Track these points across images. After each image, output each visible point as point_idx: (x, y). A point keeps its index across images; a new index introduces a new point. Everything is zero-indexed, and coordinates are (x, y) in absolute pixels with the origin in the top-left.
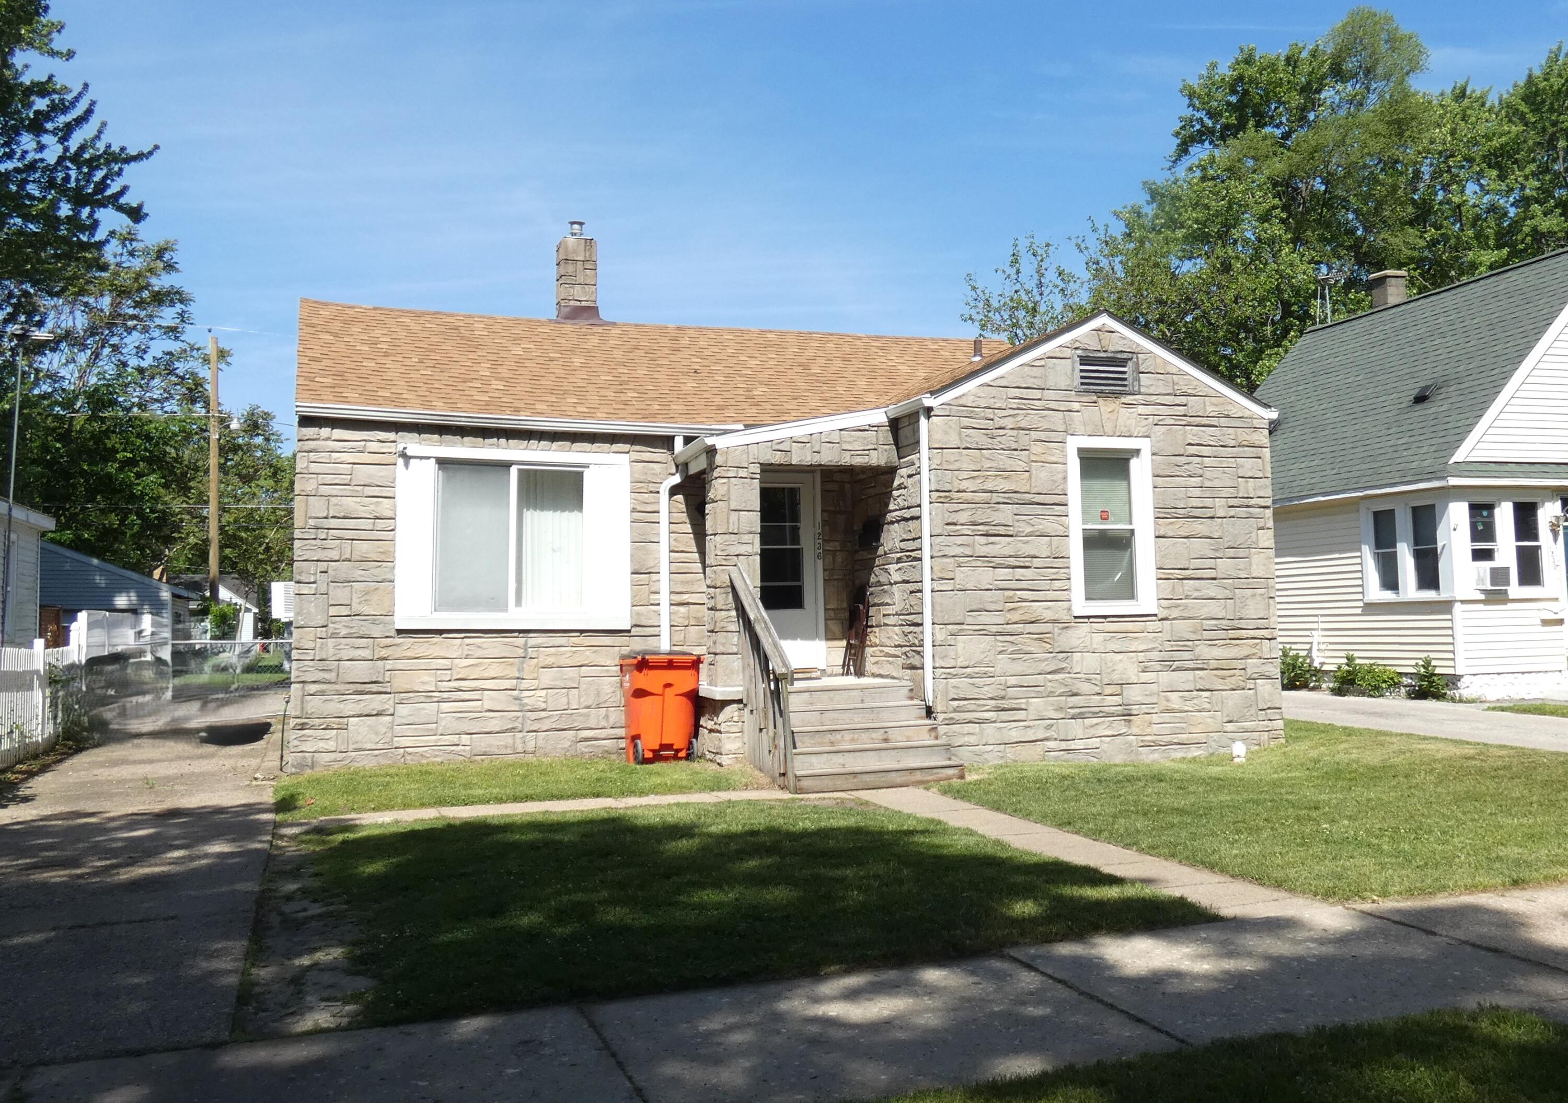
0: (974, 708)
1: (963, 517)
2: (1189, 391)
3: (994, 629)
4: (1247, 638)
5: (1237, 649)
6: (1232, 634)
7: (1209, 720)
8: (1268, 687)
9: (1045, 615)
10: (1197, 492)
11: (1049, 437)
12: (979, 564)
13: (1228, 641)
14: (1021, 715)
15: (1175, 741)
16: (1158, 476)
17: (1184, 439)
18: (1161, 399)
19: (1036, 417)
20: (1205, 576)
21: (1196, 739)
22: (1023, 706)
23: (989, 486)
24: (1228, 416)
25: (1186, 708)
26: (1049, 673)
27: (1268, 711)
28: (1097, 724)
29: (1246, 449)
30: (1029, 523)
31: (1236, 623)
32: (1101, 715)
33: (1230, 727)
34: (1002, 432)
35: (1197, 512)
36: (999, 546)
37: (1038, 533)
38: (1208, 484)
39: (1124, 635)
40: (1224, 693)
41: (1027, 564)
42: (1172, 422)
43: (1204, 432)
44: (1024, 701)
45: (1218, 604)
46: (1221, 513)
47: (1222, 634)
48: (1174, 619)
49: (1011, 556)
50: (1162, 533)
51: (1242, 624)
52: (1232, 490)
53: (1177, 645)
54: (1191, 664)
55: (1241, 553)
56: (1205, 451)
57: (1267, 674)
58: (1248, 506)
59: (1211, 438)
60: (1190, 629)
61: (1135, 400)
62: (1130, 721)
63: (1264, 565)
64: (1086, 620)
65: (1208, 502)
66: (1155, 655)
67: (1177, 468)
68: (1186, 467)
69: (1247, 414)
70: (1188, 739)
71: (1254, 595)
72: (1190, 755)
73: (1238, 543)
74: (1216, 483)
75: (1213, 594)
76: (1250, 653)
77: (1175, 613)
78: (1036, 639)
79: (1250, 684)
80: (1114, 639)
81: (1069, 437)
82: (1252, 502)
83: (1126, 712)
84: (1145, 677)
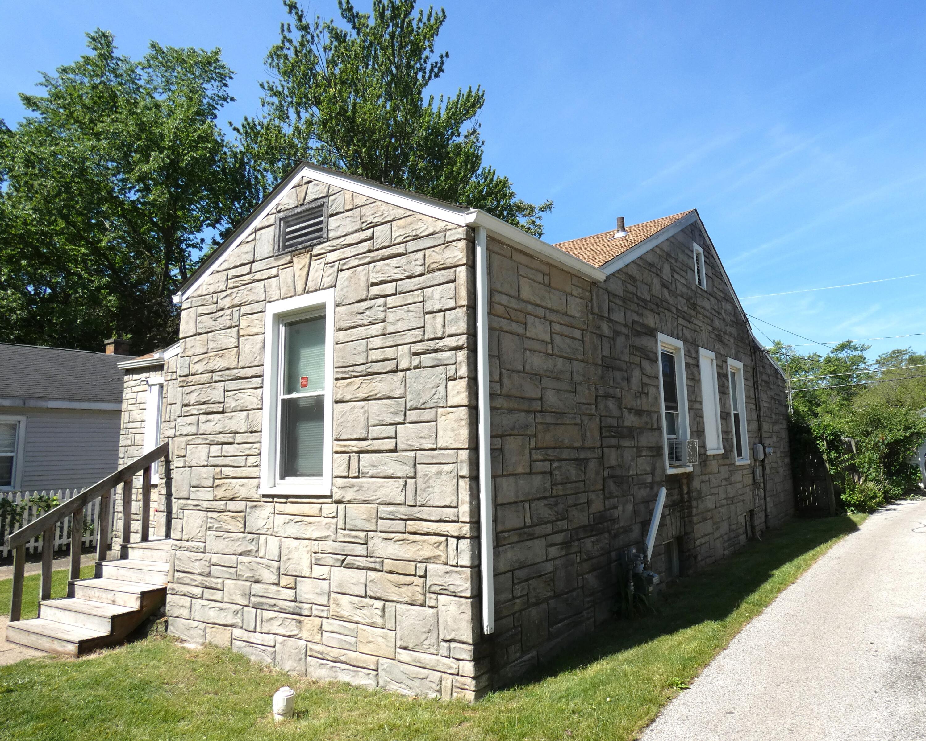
0: (188, 581)
1: (193, 398)
2: (376, 220)
3: (205, 504)
4: (428, 534)
5: (415, 547)
6: (412, 526)
7: (380, 640)
8: (453, 609)
9: (240, 493)
10: (377, 342)
11: (252, 309)
12: (199, 441)
13: (406, 536)
14: (218, 595)
15: (343, 658)
16: (340, 330)
17: (368, 280)
18: (350, 239)
19: (245, 292)
20: (382, 448)
21: (365, 662)
22: (219, 586)
23: (210, 367)
24: (416, 238)
25: (356, 618)
26: (241, 554)
27: (453, 645)
28: (271, 619)
29: (438, 273)
30: (233, 398)
31: (417, 512)
32: (276, 609)
33: (404, 655)
34: (221, 313)
35: (376, 367)
36: (213, 423)
37: (239, 408)
38: (390, 329)
39: (299, 518)
40: (399, 606)
41: (231, 440)
42: (356, 262)
43: (388, 265)
44: (220, 581)
45: (397, 485)
46: (403, 365)
47: (399, 525)
48: (349, 502)
49: (220, 433)
50: (339, 397)
51: (425, 513)
52: (416, 332)
53: (350, 536)
54: (363, 562)
55: (427, 415)
56: (389, 288)
57: (451, 588)
58: (437, 351)
59: (397, 270)
60: (364, 516)
61: (323, 248)
62: (300, 622)
63: (453, 430)
64: (270, 500)
65: (390, 353)
66: (328, 546)
67: (359, 316)
68: (368, 313)
69: (440, 225)
70: (356, 659)
71: (439, 473)
72: (356, 682)
73: (422, 401)
74: (400, 326)
75: (390, 472)
76: (431, 555)
77: (349, 495)
78: (233, 517)
79: (431, 600)
80: (292, 523)
81: (268, 304)
82: (441, 344)
83: (298, 610)
84: (318, 571)
